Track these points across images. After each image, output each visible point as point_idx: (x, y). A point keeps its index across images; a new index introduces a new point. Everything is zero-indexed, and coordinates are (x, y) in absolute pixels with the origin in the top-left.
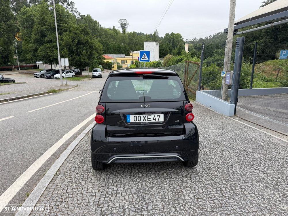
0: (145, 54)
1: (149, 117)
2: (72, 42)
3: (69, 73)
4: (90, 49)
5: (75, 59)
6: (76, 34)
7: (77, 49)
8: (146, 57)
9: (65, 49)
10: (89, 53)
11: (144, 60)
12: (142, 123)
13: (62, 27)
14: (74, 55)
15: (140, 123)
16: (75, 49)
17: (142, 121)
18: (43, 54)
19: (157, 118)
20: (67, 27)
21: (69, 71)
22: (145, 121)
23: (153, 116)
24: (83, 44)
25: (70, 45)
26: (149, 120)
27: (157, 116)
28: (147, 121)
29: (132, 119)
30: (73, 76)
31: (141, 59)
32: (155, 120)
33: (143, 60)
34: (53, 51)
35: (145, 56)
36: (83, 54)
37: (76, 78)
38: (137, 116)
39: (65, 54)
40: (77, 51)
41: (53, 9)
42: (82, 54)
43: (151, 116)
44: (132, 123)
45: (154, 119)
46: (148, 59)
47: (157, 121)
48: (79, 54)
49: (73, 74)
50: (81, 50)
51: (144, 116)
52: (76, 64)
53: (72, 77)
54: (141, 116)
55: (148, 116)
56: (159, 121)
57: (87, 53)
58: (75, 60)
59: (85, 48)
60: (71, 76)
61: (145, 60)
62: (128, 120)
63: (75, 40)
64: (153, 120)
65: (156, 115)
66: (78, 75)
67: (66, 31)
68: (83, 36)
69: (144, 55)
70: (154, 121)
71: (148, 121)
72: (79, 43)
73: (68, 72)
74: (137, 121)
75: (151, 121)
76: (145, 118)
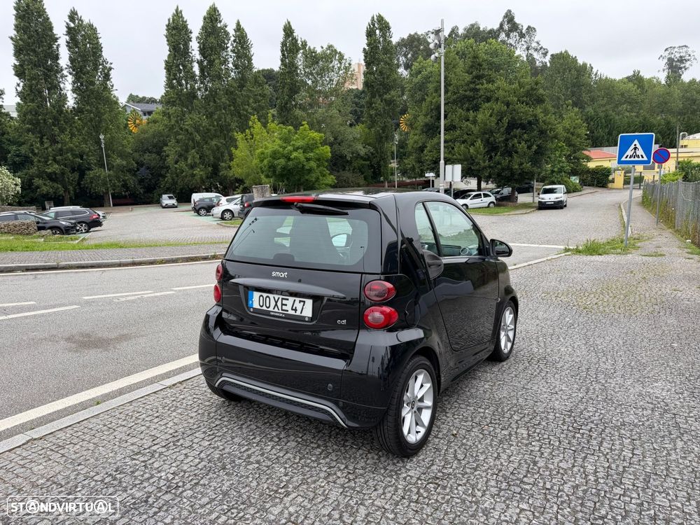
0: (636, 142)
1: (284, 302)
2: (497, 123)
3: (483, 198)
4: (540, 138)
5: (499, 163)
6: (508, 104)
7: (507, 140)
8: (640, 152)
9: (479, 143)
10: (535, 147)
11: (632, 159)
12: (272, 313)
13: (481, 93)
14: (499, 154)
15: (268, 313)
16: (500, 139)
17: (271, 309)
18: (434, 157)
19: (299, 306)
20: (491, 91)
21: (482, 193)
22: (276, 310)
23: (291, 299)
24: (523, 127)
25: (492, 132)
26: (284, 308)
27: (300, 301)
28: (280, 311)
29: (256, 300)
30: (492, 205)
31: (623, 159)
32: (296, 310)
33: (628, 159)
34: (453, 148)
36: (519, 150)
37: (498, 209)
38: (265, 295)
39: (478, 153)
40: (506, 145)
41: (440, 58)
42: (517, 152)
43: (288, 300)
44: (256, 311)
45: (294, 308)
47: (298, 313)
48: (509, 153)
49: (492, 199)
50: (516, 141)
51: (277, 297)
52: (499, 175)
53: (488, 206)
54: (271, 296)
55: (283, 299)
56: (303, 315)
57: (529, 147)
58: (499, 166)
59: (525, 135)
60: (486, 205)
61: (636, 159)
62: (251, 302)
63: (505, 118)
64: (292, 309)
65: (298, 299)
66: (503, 203)
67: (488, 100)
68: (523, 108)
69: (633, 146)
70: (293, 312)
71: (282, 310)
72: (512, 126)
73: (480, 195)
74: (264, 308)
75: (287, 311)
76: (276, 302)
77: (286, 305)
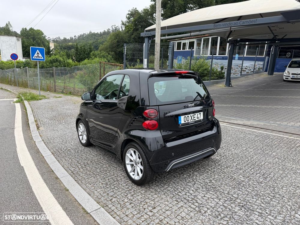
0: (38, 51)
1: (195, 116)
8: (40, 55)
12: (190, 123)
15: (188, 124)
17: (189, 121)
19: (199, 116)
22: (192, 121)
23: (196, 114)
27: (199, 114)
28: (193, 121)
29: (182, 120)
35: (38, 54)
38: (186, 116)
44: (183, 124)
46: (42, 57)
47: (199, 119)
51: (191, 115)
54: (189, 115)
62: (180, 122)
64: (197, 118)
74: (187, 122)
75: (195, 119)
76: (191, 117)
77: (195, 117)
